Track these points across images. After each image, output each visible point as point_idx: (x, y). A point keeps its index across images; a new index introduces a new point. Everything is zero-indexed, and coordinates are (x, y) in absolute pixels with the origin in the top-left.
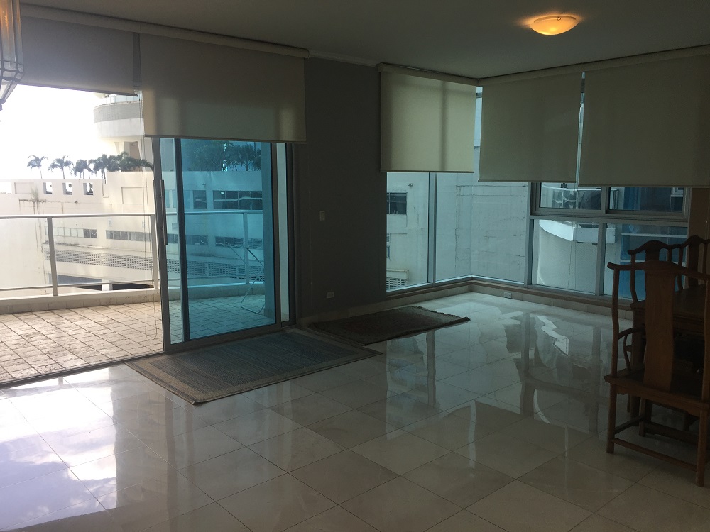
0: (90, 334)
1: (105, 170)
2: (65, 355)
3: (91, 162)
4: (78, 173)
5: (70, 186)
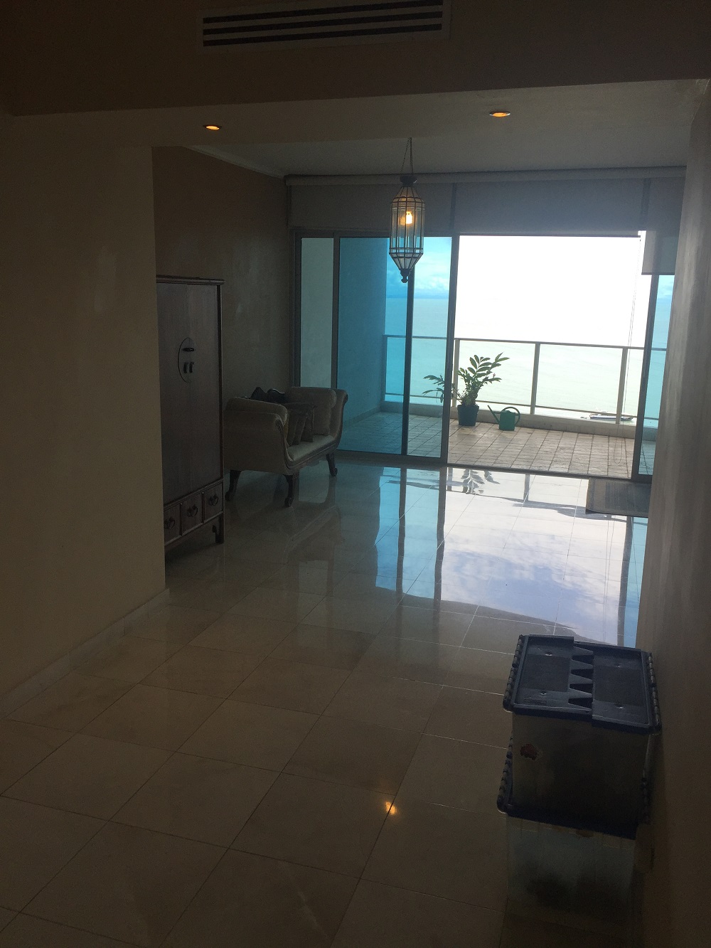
2: (563, 464)
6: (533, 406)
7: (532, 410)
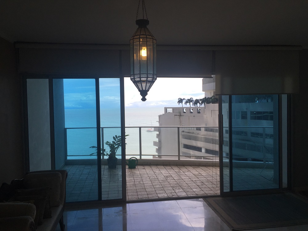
0: (190, 180)
1: (206, 103)
2: (179, 189)
3: (201, 100)
4: (195, 105)
5: (192, 110)
6: (141, 155)
7: (141, 157)
